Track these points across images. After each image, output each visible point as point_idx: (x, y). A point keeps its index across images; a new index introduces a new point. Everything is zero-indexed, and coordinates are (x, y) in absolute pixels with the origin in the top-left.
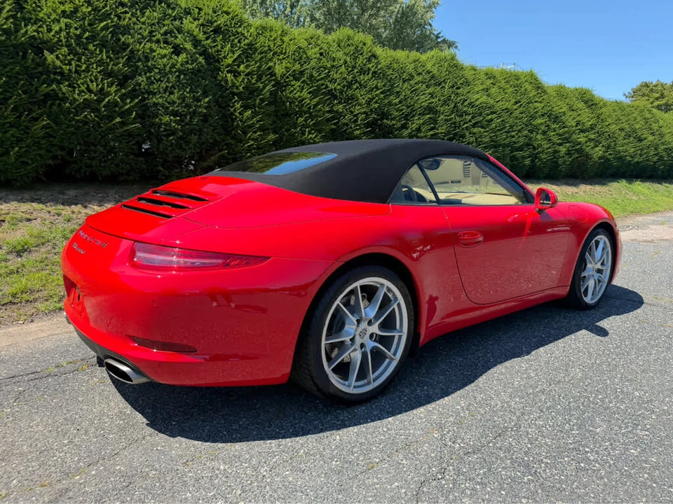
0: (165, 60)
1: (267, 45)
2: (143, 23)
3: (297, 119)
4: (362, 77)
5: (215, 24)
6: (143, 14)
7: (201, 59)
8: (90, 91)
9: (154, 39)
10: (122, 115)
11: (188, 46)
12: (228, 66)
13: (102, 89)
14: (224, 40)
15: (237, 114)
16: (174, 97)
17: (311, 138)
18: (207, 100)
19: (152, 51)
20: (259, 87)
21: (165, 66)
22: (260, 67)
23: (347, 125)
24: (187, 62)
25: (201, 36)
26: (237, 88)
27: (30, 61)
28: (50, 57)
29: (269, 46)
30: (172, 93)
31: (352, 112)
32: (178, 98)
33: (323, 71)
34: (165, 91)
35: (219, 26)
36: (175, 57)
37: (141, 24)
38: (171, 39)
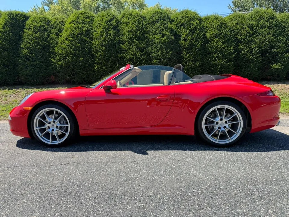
0: (158, 40)
2: (154, 28)
6: (154, 25)
7: (172, 37)
9: (156, 33)
10: (140, 61)
14: (184, 28)
15: (185, 56)
16: (159, 53)
18: (171, 52)
19: (155, 37)
20: (196, 44)
24: (166, 40)
25: (175, 28)
30: (159, 52)
32: (160, 53)
34: (156, 51)
35: (183, 23)
36: (162, 38)
37: (153, 29)
38: (162, 32)
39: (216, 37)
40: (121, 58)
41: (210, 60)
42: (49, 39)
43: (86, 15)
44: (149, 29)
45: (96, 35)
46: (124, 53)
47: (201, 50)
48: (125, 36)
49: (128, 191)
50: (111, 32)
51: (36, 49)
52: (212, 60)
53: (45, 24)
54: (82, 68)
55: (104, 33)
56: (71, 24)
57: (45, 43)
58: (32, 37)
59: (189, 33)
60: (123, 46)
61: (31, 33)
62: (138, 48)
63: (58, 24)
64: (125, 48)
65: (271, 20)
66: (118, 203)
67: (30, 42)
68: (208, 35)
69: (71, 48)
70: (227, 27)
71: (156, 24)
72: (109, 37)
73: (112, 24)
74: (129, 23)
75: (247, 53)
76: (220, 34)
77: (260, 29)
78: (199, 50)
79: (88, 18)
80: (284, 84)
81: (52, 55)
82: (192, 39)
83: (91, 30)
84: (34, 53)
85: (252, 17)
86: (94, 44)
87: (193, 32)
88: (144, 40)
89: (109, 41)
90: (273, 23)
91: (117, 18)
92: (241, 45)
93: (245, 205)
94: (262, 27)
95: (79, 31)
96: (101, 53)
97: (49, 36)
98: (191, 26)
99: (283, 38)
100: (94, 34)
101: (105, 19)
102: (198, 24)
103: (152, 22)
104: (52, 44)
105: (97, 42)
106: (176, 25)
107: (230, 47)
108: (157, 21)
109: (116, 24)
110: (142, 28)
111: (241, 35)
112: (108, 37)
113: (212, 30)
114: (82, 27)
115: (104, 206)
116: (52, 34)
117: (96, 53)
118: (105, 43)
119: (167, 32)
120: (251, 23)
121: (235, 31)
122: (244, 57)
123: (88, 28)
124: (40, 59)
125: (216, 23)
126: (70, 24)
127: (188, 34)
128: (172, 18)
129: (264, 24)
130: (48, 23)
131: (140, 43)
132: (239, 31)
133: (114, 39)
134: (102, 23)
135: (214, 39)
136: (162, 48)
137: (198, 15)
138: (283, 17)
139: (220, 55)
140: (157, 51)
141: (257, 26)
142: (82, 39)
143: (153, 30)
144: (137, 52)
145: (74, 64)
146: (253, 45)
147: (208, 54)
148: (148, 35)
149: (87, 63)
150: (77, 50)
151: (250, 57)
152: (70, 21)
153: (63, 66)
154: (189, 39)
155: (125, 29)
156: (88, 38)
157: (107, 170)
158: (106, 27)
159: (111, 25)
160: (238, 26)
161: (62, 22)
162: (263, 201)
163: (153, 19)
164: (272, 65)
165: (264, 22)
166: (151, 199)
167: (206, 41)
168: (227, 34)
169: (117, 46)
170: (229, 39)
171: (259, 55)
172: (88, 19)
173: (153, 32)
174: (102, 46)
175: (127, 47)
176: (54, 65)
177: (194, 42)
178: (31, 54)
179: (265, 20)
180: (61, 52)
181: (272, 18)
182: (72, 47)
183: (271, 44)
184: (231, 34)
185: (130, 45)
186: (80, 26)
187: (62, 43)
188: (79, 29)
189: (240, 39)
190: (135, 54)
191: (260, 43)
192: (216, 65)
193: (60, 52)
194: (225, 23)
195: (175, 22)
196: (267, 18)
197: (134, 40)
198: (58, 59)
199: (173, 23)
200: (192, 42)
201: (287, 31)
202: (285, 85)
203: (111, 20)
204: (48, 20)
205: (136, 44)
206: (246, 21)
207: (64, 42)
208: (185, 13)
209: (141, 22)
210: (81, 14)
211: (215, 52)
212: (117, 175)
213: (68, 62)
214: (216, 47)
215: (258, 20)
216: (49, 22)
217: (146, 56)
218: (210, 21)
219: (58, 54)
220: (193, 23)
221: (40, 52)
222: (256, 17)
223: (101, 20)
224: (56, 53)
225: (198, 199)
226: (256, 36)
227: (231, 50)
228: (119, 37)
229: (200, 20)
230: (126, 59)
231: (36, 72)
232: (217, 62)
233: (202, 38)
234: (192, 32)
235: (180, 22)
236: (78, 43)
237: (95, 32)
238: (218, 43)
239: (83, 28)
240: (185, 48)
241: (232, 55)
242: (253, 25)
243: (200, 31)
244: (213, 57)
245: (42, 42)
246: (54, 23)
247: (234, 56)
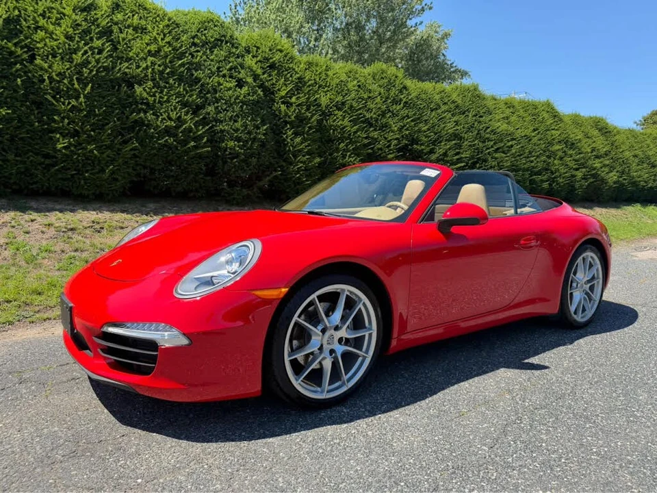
0: (231, 92)
1: (313, 78)
2: (212, 60)
3: (339, 144)
4: (394, 107)
5: (271, 61)
6: (212, 52)
7: (260, 92)
8: (170, 119)
9: (221, 74)
10: (195, 139)
11: (250, 80)
12: (282, 98)
13: (180, 117)
14: (278, 74)
15: (289, 140)
16: (238, 125)
17: (351, 161)
18: (265, 127)
19: (220, 84)
20: (307, 116)
21: (230, 98)
22: (308, 98)
23: (381, 149)
25: (259, 71)
26: (289, 117)
27: (123, 94)
28: (138, 90)
29: (315, 79)
30: (236, 121)
31: (386, 138)
32: (242, 126)
33: (361, 102)
34: (230, 119)
35: (274, 62)
36: (239, 89)
38: (235, 74)
50: (99, 43)
59: (292, 89)
62: (183, 104)
64: (147, 99)
71: (215, 51)
73: (95, 21)
74: (144, 28)
75: (383, 148)
76: (344, 103)
86: (46, 71)
89: (100, 71)
94: (395, 101)
96: (78, 102)
100: (37, 38)
103: (204, 43)
105: (55, 64)
106: (259, 63)
108: (217, 44)
112: (94, 58)
117: (56, 99)
118: (88, 73)
119: (247, 76)
129: (397, 96)
135: (335, 111)
136: (243, 114)
140: (233, 119)
143: (210, 65)
144: (184, 115)
147: (328, 141)
148: (201, 75)
154: (293, 103)
158: (80, 25)
159: (93, 23)
160: (361, 92)
163: (204, 35)
165: (396, 93)
173: (212, 70)
175: (153, 97)
183: (412, 136)
184: (358, 106)
185: (161, 93)
200: (301, 111)
205: (178, 93)
214: (341, 130)
215: (386, 86)
227: (364, 138)
235: (267, 59)
238: (344, 122)
240: (288, 123)
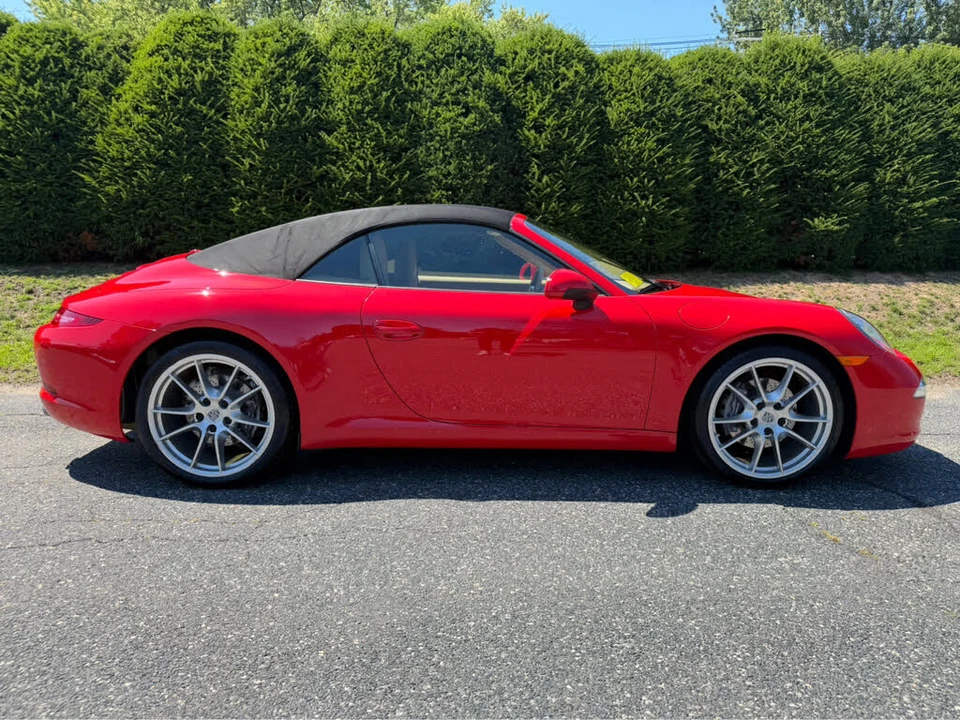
0: (449, 124)
2: (437, 85)
5: (530, 69)
6: (438, 72)
7: (495, 117)
9: (444, 101)
10: (386, 192)
11: (482, 103)
12: (535, 120)
14: (536, 87)
15: (535, 181)
16: (451, 168)
18: (490, 167)
19: (438, 115)
20: (572, 142)
21: (448, 131)
24: (474, 124)
25: (507, 88)
26: (538, 148)
30: (450, 163)
32: (455, 169)
34: (443, 161)
35: (533, 71)
36: (461, 119)
37: (433, 87)
38: (462, 98)
39: (638, 124)
40: (322, 177)
41: (616, 197)
42: (74, 104)
43: (208, 29)
44: (420, 85)
45: (239, 97)
46: (334, 164)
47: (587, 165)
48: (340, 105)
49: (230, 636)
50: (290, 89)
51: (28, 137)
52: (622, 198)
53: (62, 54)
54: (189, 210)
55: (267, 95)
56: (155, 58)
57: (62, 121)
58: (16, 98)
59: (552, 105)
60: (329, 139)
61: (12, 81)
62: (380, 148)
63: (109, 56)
64: (338, 148)
65: (816, 75)
66: (182, 677)
67: (7, 113)
68: (612, 114)
69: (152, 141)
70: (675, 91)
71: (443, 71)
72: (282, 106)
73: (295, 64)
74: (353, 61)
75: (735, 178)
76: (653, 113)
77: (781, 102)
78: (582, 165)
79: (213, 37)
80: (847, 281)
81: (83, 160)
82: (561, 127)
83: (224, 82)
84: (20, 154)
85: (756, 62)
86: (233, 130)
87: (564, 104)
88: (404, 122)
89: (282, 122)
90: (821, 82)
91: (313, 42)
92: (718, 153)
93: (578, 681)
94: (786, 96)
95: (180, 84)
96: (254, 160)
97: (74, 94)
98: (558, 82)
99: (850, 132)
100: (233, 95)
101: (272, 46)
102: (583, 78)
103: (431, 63)
104: (84, 123)
105: (240, 121)
106: (512, 75)
107: (683, 158)
108: (447, 62)
109: (311, 62)
110: (397, 82)
111: (719, 118)
112: (279, 108)
113: (626, 98)
114: (191, 69)
115: (133, 687)
116: (87, 88)
117: (238, 160)
118: (269, 126)
119: (479, 98)
120: (752, 80)
121: (700, 106)
122: (726, 191)
123: (211, 74)
124: (43, 173)
125: (641, 78)
126: (150, 55)
127: (547, 110)
128: (498, 52)
129: (794, 84)
130: (75, 48)
131: (389, 133)
132: (714, 106)
133: (300, 116)
134: (261, 60)
135: (632, 127)
136: (460, 153)
137: (584, 46)
138: (854, 65)
139: (649, 182)
140: (446, 161)
141: (770, 92)
142: (192, 111)
143: (433, 91)
144: (379, 162)
145: (161, 196)
146: (756, 153)
147: (612, 178)
148: (417, 106)
149: (207, 193)
150: (171, 146)
151: (745, 193)
152: (150, 46)
153: (122, 199)
154: (548, 126)
155: (339, 83)
156: (211, 106)
157: (187, 568)
158: (273, 73)
159: (291, 67)
160: (711, 89)
161: (126, 47)
162: (637, 666)
163: (433, 53)
164: (813, 221)
165: (792, 81)
166: (291, 663)
167: (605, 133)
168: (674, 116)
169: (310, 140)
170: (680, 131)
171: (773, 186)
172: (215, 41)
173: (433, 97)
174: (259, 136)
175: (343, 144)
176: (90, 195)
177: (568, 137)
178: (11, 154)
179: (797, 74)
180: (117, 151)
181: (820, 69)
182: (155, 137)
183: (812, 153)
184: (687, 113)
185: (355, 138)
186: (185, 65)
187: (122, 121)
188: (180, 75)
189: (714, 131)
190: (371, 166)
191: (779, 147)
192: (635, 215)
193: (113, 153)
194: (670, 79)
195: (509, 68)
196: (802, 65)
197: (369, 121)
198: (106, 174)
199: (503, 68)
200: (560, 137)
201: (865, 112)
202: (849, 284)
203: (291, 50)
204: (74, 40)
205: (376, 135)
206: (738, 74)
207: (127, 119)
208: (542, 38)
209: (394, 60)
210: (191, 24)
211: (631, 171)
212: (213, 582)
213: (141, 186)
214: (637, 156)
215: (774, 72)
216: (77, 45)
217: (406, 176)
218: (620, 67)
219: (106, 160)
220: (566, 72)
221: (44, 151)
222: (771, 61)
223: (257, 50)
224: (98, 155)
225: (442, 663)
226: (767, 123)
227: (684, 166)
228: (319, 110)
229: (591, 64)
230: (340, 184)
231: (29, 217)
232: (638, 204)
233: (593, 126)
234: (561, 101)
235: (525, 67)
236: (177, 125)
237: (236, 89)
238: (642, 143)
239: (196, 72)
240: (537, 156)
241: (686, 185)
242: (760, 86)
243: (587, 101)
244: (626, 187)
245: (49, 114)
246: (95, 50)
247: (692, 186)
